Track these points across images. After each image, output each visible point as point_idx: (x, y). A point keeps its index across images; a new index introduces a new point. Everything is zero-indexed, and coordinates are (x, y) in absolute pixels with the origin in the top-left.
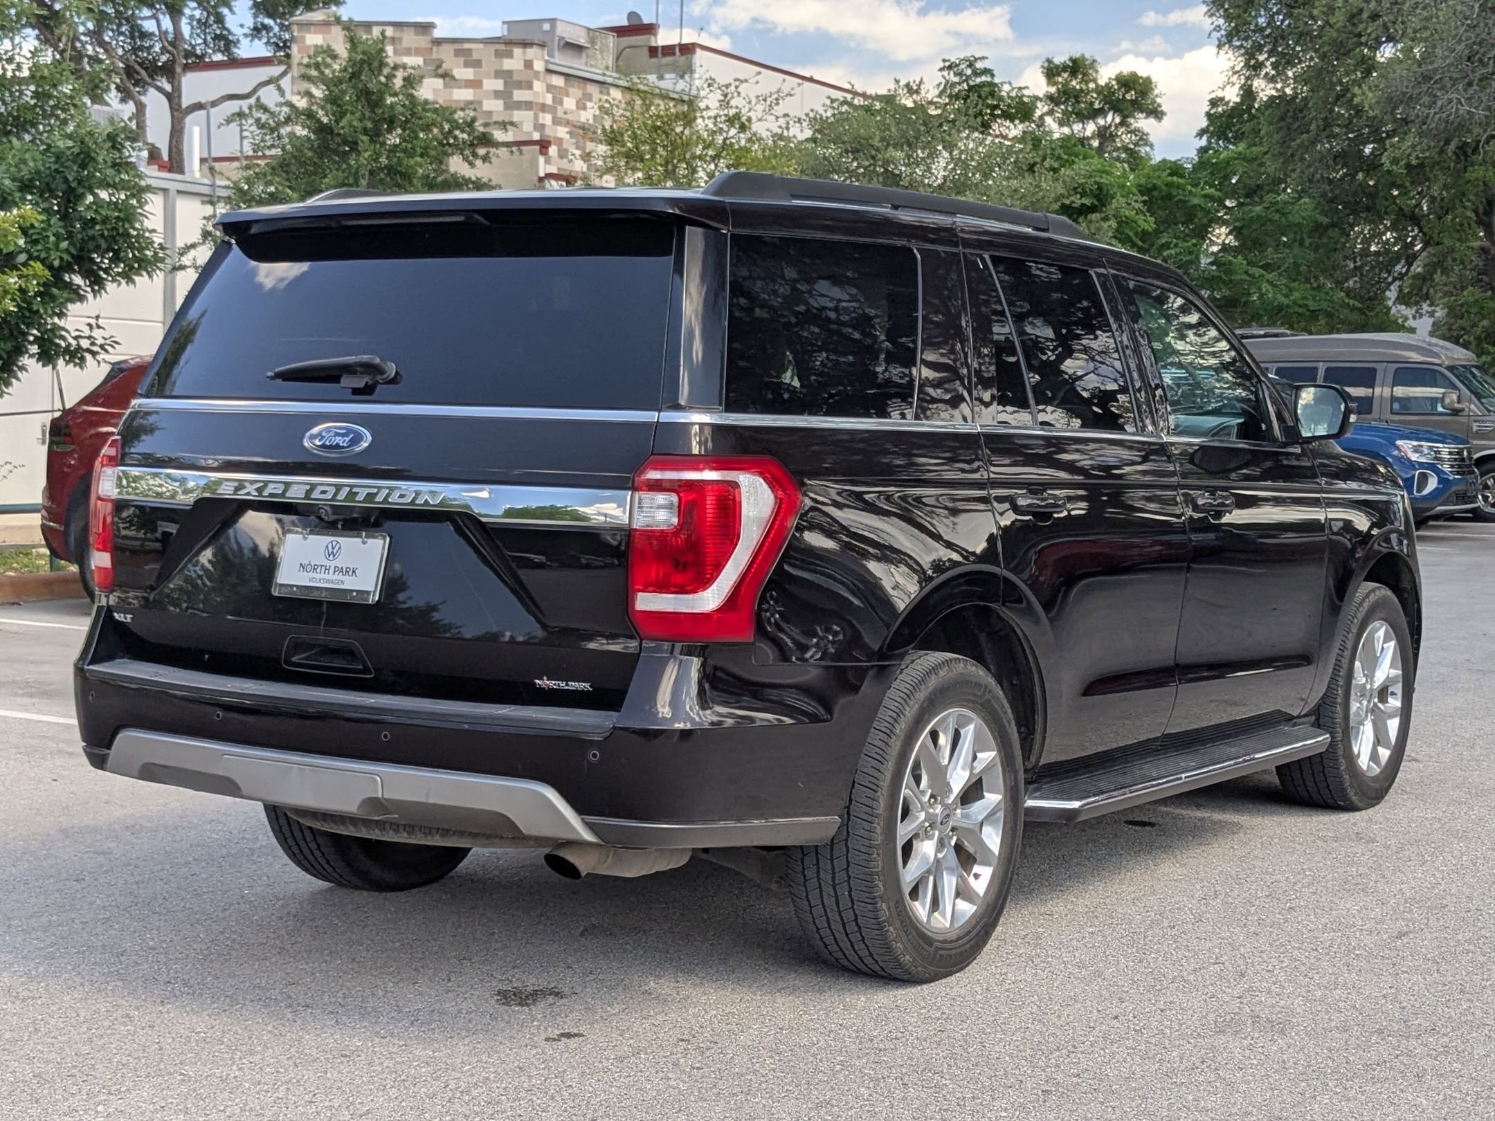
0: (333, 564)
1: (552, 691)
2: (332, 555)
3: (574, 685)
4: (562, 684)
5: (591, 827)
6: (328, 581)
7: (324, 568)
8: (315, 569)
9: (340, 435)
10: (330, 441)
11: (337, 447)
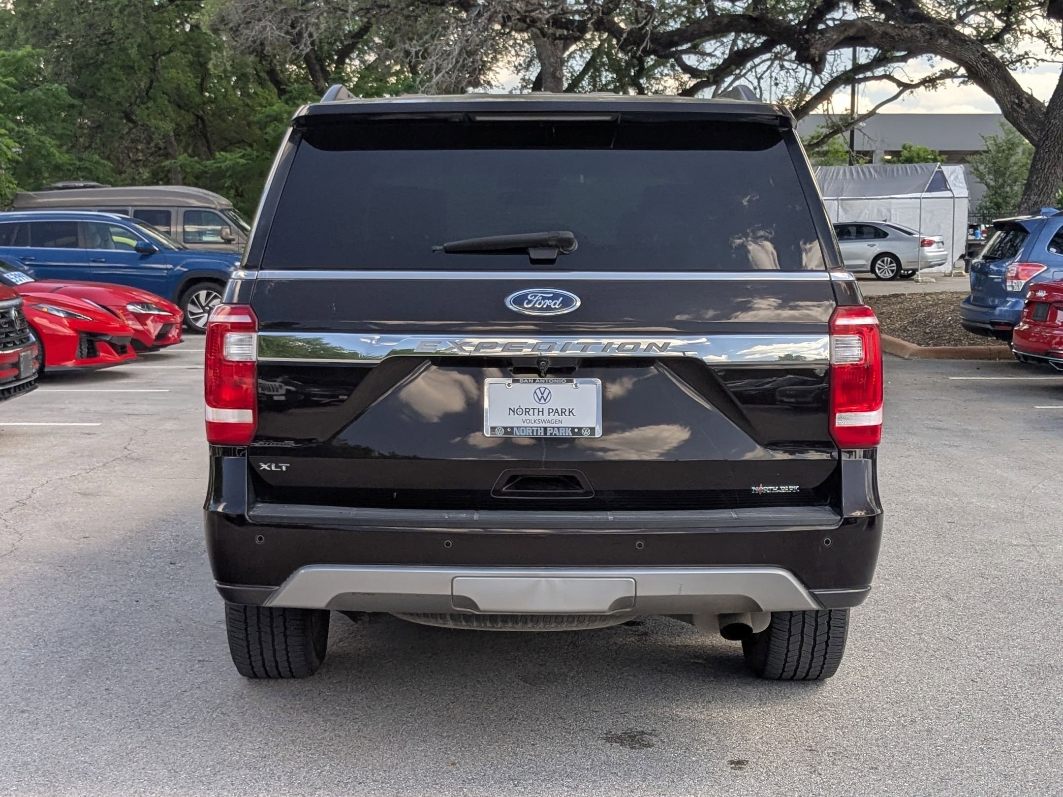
0: (546, 407)
1: (765, 494)
2: (543, 398)
3: (784, 489)
4: (775, 489)
5: (814, 597)
6: (544, 421)
7: (536, 411)
8: (527, 411)
9: (548, 298)
10: (540, 304)
11: (549, 308)
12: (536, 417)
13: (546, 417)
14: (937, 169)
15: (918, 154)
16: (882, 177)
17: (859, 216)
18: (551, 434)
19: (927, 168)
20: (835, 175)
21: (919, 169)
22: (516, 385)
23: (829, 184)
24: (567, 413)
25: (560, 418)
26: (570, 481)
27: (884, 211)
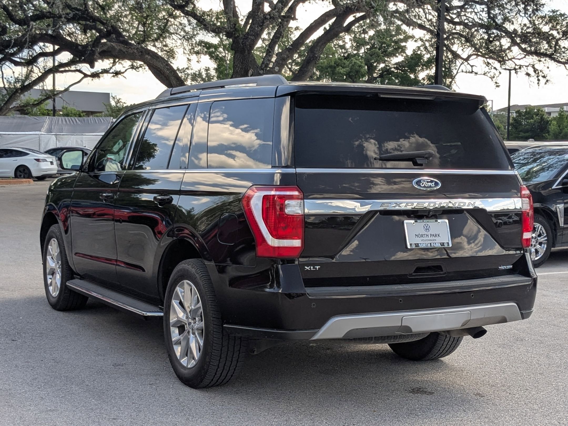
0: (429, 233)
1: (503, 270)
2: (427, 229)
3: (508, 267)
4: (506, 267)
6: (429, 240)
7: (426, 235)
8: (422, 236)
9: (429, 182)
10: (427, 185)
11: (430, 187)
12: (426, 238)
13: (430, 238)
14: (111, 121)
15: (71, 112)
16: (82, 123)
17: (66, 144)
18: (433, 246)
19: (106, 120)
20: (57, 121)
21: (102, 120)
22: (417, 223)
23: (54, 126)
24: (437, 236)
25: (435, 238)
26: (439, 268)
27: (79, 142)
